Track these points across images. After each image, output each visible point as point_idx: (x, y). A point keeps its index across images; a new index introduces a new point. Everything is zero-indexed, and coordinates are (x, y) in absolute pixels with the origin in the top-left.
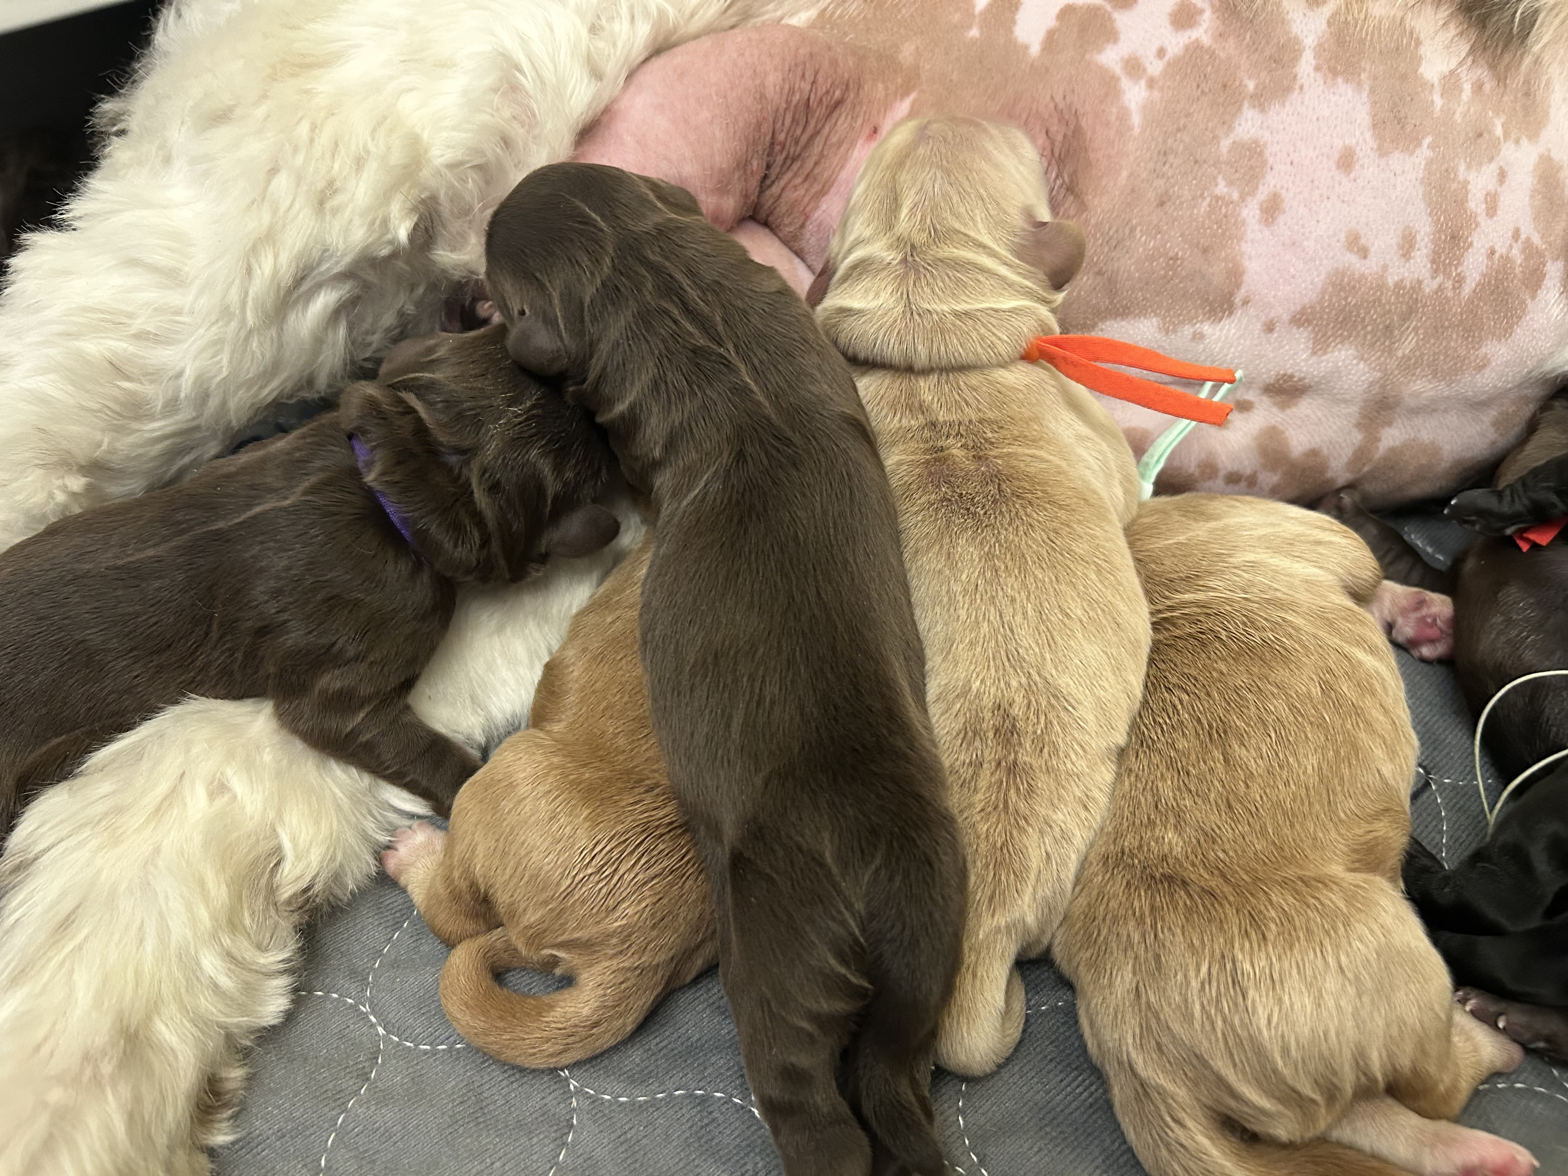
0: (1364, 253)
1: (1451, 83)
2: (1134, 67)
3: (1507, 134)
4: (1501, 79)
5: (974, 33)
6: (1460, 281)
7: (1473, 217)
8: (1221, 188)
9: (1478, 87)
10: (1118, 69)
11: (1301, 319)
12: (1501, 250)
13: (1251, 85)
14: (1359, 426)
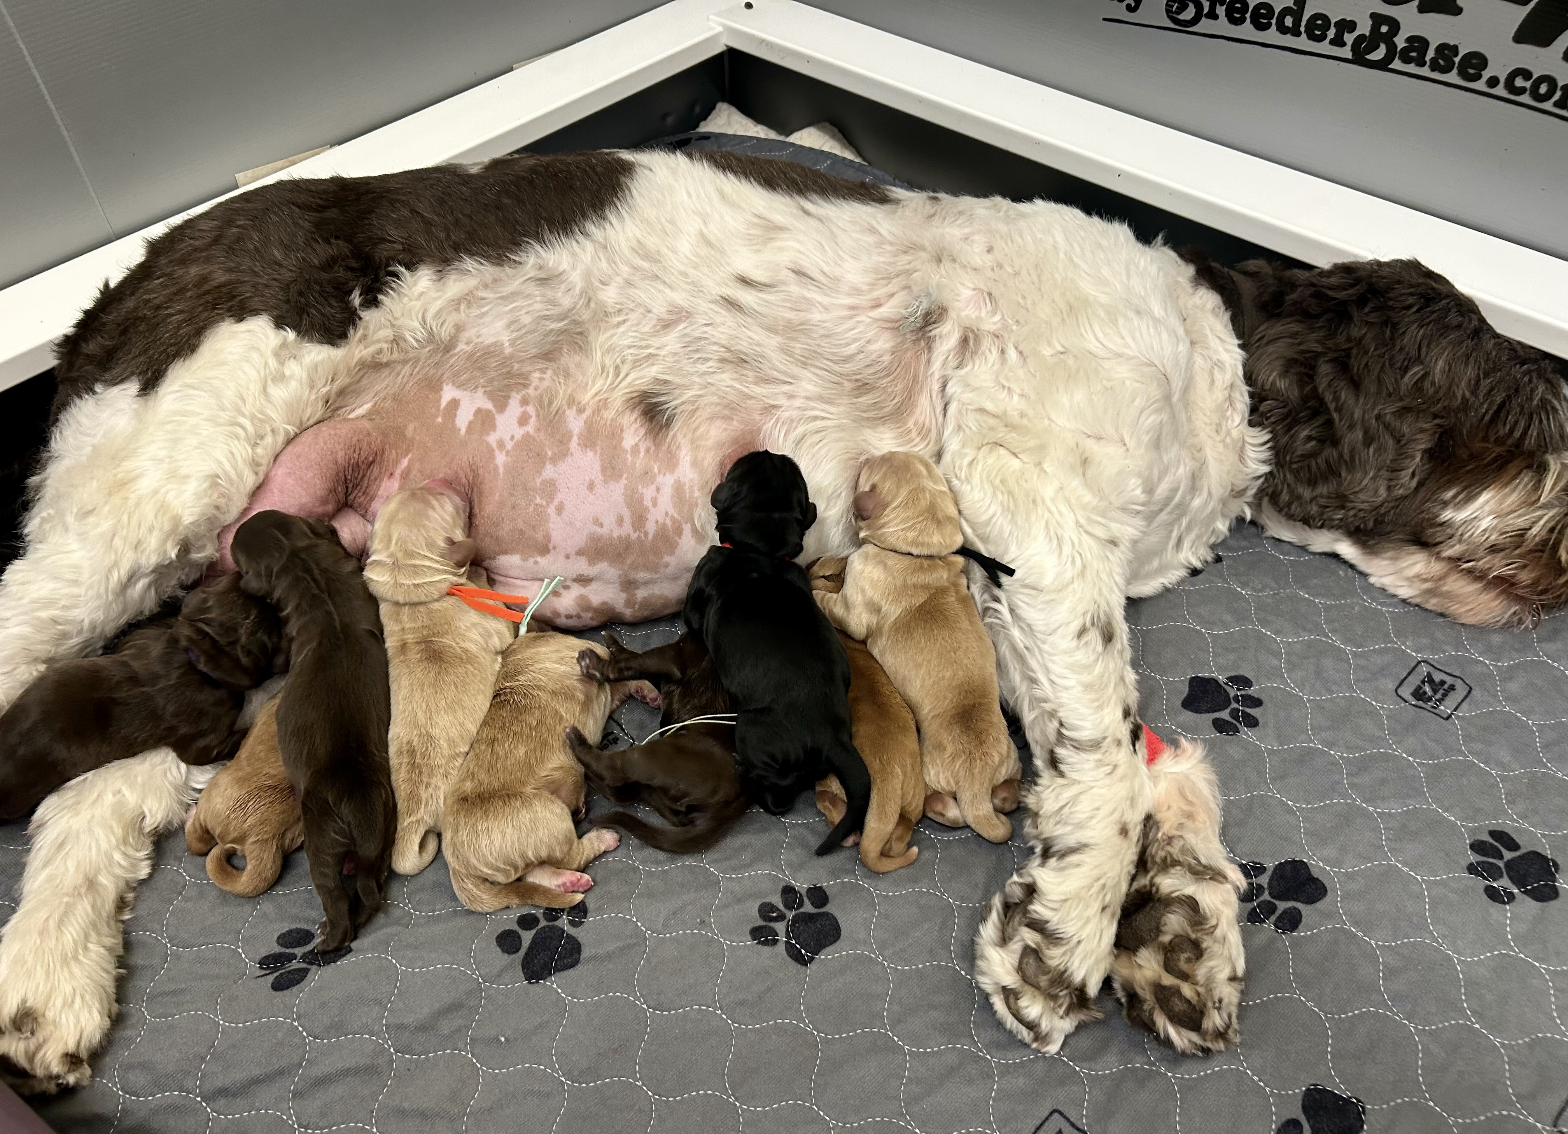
0: (601, 525)
1: (635, 449)
2: (501, 444)
3: (659, 472)
4: (657, 445)
5: (440, 420)
6: (646, 534)
7: (647, 508)
8: (538, 500)
9: (648, 451)
10: (494, 445)
11: (580, 553)
12: (661, 520)
13: (550, 453)
14: (622, 591)
